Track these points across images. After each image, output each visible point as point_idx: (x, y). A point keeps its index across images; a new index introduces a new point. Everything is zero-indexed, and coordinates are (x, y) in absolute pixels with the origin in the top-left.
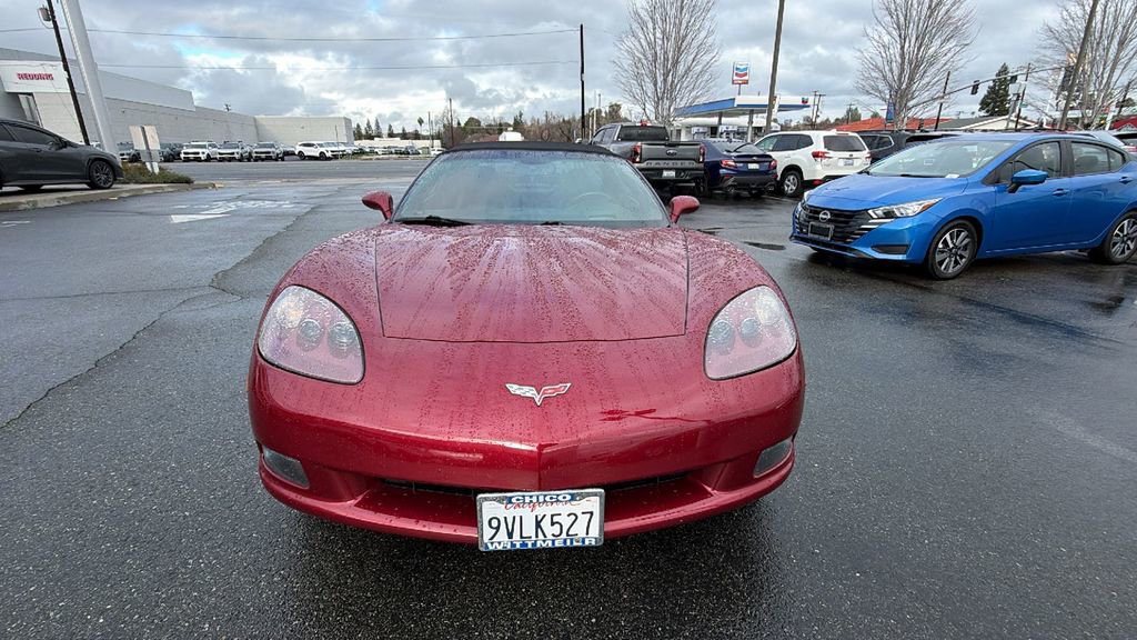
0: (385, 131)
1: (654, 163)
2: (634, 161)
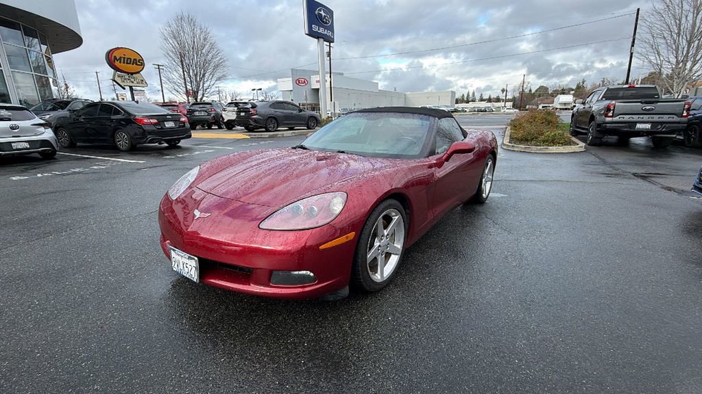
0: (478, 97)
1: (627, 118)
2: (607, 116)
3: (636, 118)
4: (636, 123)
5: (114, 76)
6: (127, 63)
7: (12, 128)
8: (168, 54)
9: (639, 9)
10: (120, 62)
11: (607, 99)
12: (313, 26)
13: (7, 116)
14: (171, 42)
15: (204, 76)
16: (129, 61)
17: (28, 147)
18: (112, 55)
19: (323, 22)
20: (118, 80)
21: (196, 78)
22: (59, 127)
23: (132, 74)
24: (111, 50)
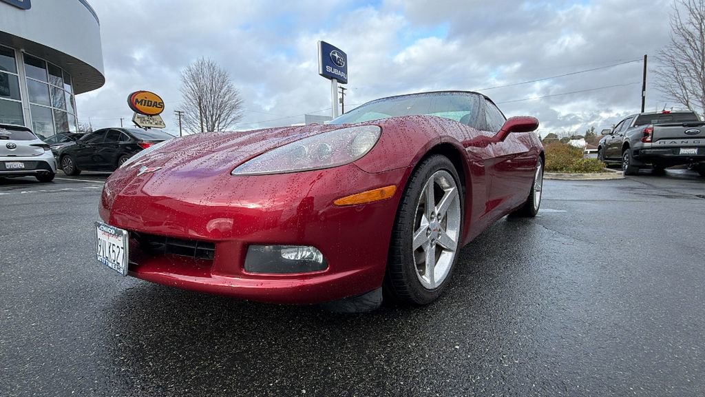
1: (668, 143)
2: (644, 141)
3: (679, 142)
4: (679, 147)
5: (134, 117)
6: (148, 106)
7: (8, 147)
8: (186, 96)
9: (646, 56)
10: (141, 105)
11: (639, 125)
12: (327, 67)
13: (5, 135)
14: (190, 84)
15: (220, 116)
16: (149, 104)
17: (23, 167)
18: (134, 98)
19: (337, 64)
20: (138, 121)
21: (212, 119)
22: (65, 154)
23: (151, 115)
24: (133, 94)
